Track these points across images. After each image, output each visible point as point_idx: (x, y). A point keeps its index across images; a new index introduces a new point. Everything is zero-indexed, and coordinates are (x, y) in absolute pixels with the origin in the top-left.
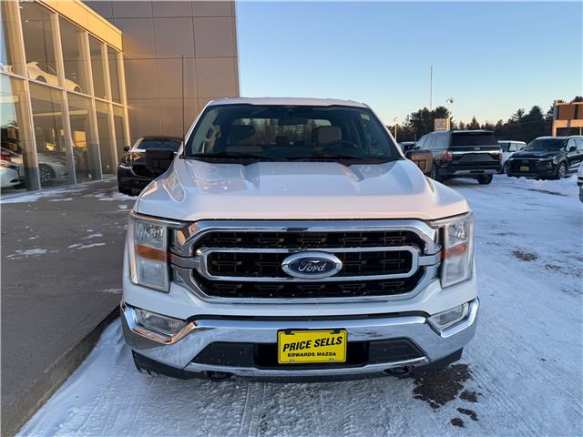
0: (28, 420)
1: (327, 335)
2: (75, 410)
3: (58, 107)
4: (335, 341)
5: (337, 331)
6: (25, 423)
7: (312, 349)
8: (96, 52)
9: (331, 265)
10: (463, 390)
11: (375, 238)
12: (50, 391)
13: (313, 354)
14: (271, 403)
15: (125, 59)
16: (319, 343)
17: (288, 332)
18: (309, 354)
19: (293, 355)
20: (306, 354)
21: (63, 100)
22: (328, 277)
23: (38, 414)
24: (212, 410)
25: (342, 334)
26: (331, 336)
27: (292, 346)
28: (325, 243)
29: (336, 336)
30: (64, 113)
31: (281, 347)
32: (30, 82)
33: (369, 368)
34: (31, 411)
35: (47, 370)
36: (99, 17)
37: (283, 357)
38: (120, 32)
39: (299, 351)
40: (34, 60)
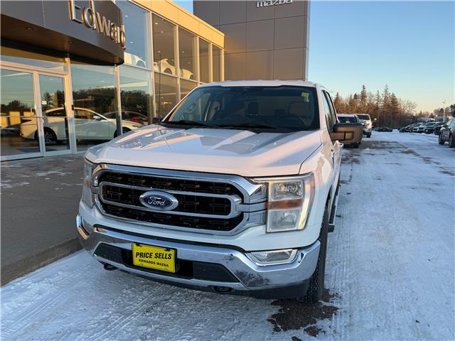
0: (31, 271)
1: (162, 251)
2: (60, 273)
3: (174, 89)
4: (167, 256)
5: (168, 249)
6: (28, 273)
7: (153, 259)
8: (204, 50)
9: (168, 203)
10: (313, 325)
11: (205, 186)
12: (53, 258)
13: (154, 263)
14: (168, 297)
15: (226, 54)
16: (158, 256)
17: (138, 244)
18: (152, 263)
19: (142, 261)
20: (149, 262)
21: (177, 85)
22: (168, 211)
23: (38, 270)
24: (129, 292)
25: (172, 252)
26: (165, 252)
27: (141, 255)
28: (170, 186)
29: (168, 253)
30: (178, 93)
31: (134, 254)
32: (155, 73)
33: (193, 281)
34: (35, 267)
35: (53, 246)
36: (208, 25)
37: (136, 261)
38: (223, 35)
39: (145, 259)
40: (166, 58)
